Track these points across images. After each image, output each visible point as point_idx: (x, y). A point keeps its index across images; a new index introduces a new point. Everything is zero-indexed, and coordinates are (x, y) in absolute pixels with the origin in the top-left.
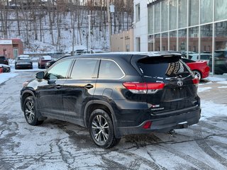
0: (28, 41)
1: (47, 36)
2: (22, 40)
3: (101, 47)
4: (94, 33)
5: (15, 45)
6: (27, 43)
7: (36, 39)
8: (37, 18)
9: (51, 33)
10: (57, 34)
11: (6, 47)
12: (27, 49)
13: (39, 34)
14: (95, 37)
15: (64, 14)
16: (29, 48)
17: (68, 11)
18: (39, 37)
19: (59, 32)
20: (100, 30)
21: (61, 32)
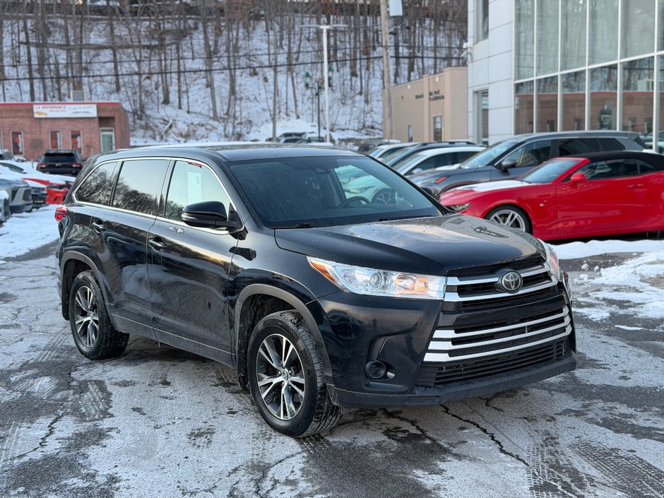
0: (142, 108)
1: (197, 94)
2: (127, 106)
3: (355, 125)
4: (335, 83)
5: (104, 121)
6: (140, 113)
7: (166, 101)
8: (168, 40)
9: (210, 85)
10: (228, 87)
11: (79, 127)
12: (141, 132)
13: (173, 89)
14: (338, 95)
15: (246, 27)
16: (147, 127)
17: (258, 18)
18: (173, 97)
19: (233, 80)
20: (354, 74)
21: (239, 81)
